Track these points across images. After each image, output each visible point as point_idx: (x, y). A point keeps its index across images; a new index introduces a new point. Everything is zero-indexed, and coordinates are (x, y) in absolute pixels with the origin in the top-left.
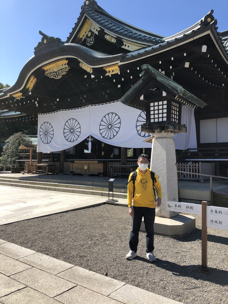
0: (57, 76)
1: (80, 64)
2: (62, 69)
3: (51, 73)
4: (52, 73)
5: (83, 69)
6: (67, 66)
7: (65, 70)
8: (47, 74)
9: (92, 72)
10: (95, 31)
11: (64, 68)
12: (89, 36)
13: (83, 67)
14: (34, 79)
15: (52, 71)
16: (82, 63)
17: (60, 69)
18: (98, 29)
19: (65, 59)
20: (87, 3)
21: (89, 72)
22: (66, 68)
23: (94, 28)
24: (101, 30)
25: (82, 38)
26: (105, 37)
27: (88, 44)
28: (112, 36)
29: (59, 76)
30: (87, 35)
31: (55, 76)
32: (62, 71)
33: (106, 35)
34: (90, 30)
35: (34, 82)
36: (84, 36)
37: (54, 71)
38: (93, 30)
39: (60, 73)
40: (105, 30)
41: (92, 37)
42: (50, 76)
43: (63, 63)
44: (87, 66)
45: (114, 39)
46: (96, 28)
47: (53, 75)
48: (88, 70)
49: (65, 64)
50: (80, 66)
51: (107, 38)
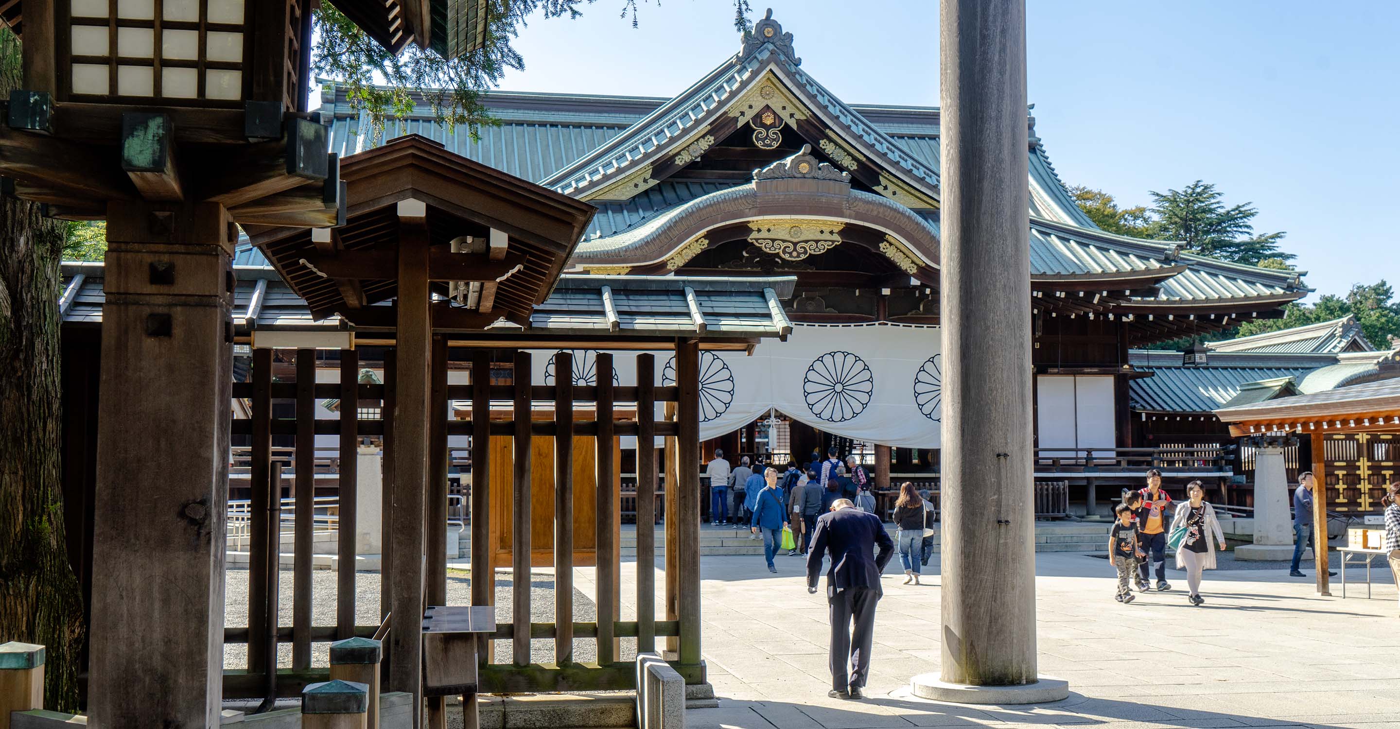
0: (795, 254)
1: (882, 245)
2: (817, 241)
3: (773, 240)
4: (776, 242)
5: (889, 259)
6: (837, 238)
8: (757, 240)
9: (914, 271)
10: (785, 115)
11: (826, 241)
12: (768, 123)
13: (890, 253)
14: (700, 241)
15: (781, 238)
16: (888, 244)
17: (810, 239)
18: (798, 116)
19: (847, 224)
20: (769, 32)
21: (906, 270)
22: (833, 242)
23: (784, 108)
24: (807, 121)
25: (736, 119)
26: (821, 146)
27: (759, 144)
28: (845, 150)
29: (803, 257)
30: (758, 117)
31: (788, 253)
32: (817, 247)
33: (825, 140)
34: (767, 107)
35: (697, 249)
36: (743, 114)
37: (787, 237)
38: (779, 112)
39: (810, 250)
40: (831, 129)
41: (776, 130)
42: (766, 248)
43: (824, 228)
44: (904, 254)
45: (852, 160)
46: (790, 109)
47: (782, 248)
48: (905, 265)
49: (831, 233)
50: (881, 249)
51: (829, 149)
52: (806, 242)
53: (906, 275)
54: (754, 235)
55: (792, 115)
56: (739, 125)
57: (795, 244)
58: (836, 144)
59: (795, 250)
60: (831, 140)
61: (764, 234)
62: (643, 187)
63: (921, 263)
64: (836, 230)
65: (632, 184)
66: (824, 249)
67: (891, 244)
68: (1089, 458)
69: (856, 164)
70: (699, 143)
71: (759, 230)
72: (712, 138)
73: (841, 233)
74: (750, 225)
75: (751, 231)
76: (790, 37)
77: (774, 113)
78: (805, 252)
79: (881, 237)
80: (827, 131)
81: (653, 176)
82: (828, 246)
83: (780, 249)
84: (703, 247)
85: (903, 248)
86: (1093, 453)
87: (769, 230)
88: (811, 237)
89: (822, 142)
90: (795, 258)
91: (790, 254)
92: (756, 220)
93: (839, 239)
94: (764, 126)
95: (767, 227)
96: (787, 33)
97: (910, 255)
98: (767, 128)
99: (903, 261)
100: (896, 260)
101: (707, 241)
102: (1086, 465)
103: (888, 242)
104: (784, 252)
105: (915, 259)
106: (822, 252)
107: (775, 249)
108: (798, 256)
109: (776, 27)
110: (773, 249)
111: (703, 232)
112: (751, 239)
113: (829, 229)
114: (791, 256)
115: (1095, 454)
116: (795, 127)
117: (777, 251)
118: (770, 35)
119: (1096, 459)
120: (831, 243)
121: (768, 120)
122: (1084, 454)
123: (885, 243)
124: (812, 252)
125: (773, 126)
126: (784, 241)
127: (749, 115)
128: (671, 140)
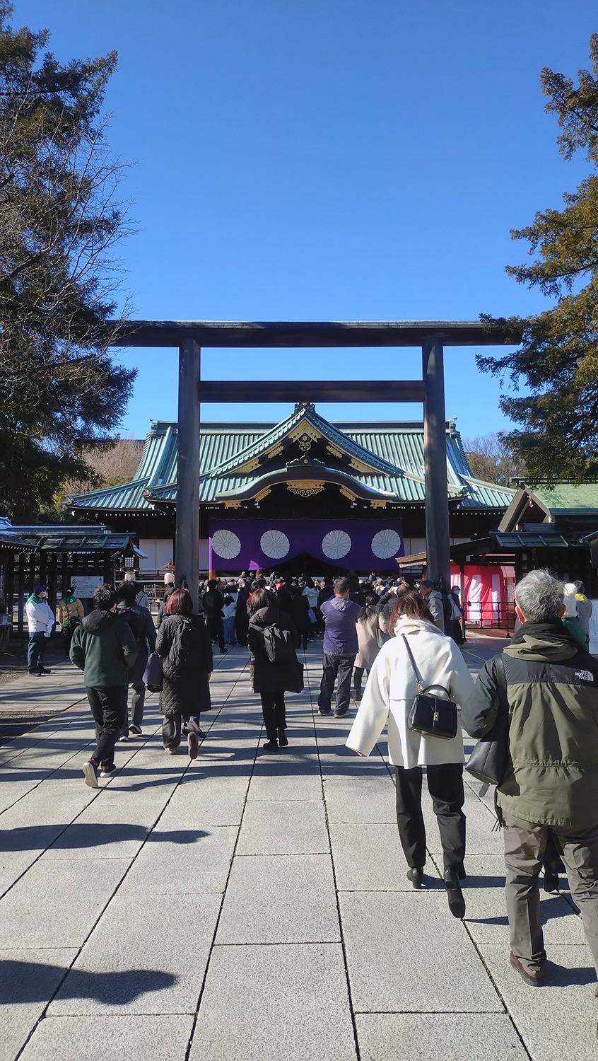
2: (314, 489)
4: (298, 490)
5: (343, 496)
8: (291, 490)
9: (354, 500)
10: (312, 437)
11: (318, 489)
13: (344, 493)
14: (268, 490)
15: (300, 488)
17: (312, 488)
18: (317, 437)
19: (326, 483)
21: (351, 500)
22: (321, 490)
23: (312, 434)
24: (321, 439)
25: (292, 439)
26: (327, 448)
27: (302, 449)
28: (337, 450)
29: (309, 495)
30: (301, 438)
32: (315, 492)
33: (329, 446)
34: (305, 434)
35: (267, 494)
36: (295, 437)
37: (303, 488)
38: (310, 436)
40: (330, 442)
41: (309, 443)
42: (294, 492)
43: (317, 484)
44: (350, 494)
46: (314, 435)
48: (350, 497)
49: (320, 486)
50: (341, 492)
51: (330, 449)
52: (310, 490)
53: (351, 502)
54: (289, 488)
55: (315, 437)
56: (294, 441)
57: (306, 491)
58: (333, 448)
60: (331, 446)
61: (293, 487)
62: (255, 467)
63: (356, 497)
64: (322, 485)
65: (251, 466)
67: (344, 490)
69: (341, 455)
70: (277, 450)
71: (291, 486)
72: (283, 447)
73: (324, 486)
74: (287, 484)
75: (288, 486)
76: (313, 405)
77: (308, 436)
78: (310, 493)
79: (340, 487)
81: (259, 463)
82: (319, 491)
84: (269, 493)
85: (349, 491)
87: (295, 486)
91: (304, 494)
92: (289, 482)
93: (323, 489)
94: (304, 441)
95: (294, 484)
97: (352, 494)
98: (305, 442)
100: (346, 496)
101: (272, 491)
104: (302, 493)
105: (354, 495)
106: (317, 493)
108: (307, 495)
110: (297, 492)
111: (269, 486)
112: (288, 490)
113: (319, 484)
116: (316, 441)
118: (305, 405)
121: (305, 438)
123: (341, 489)
124: (313, 493)
125: (307, 441)
126: (301, 490)
127: (298, 437)
128: (265, 449)
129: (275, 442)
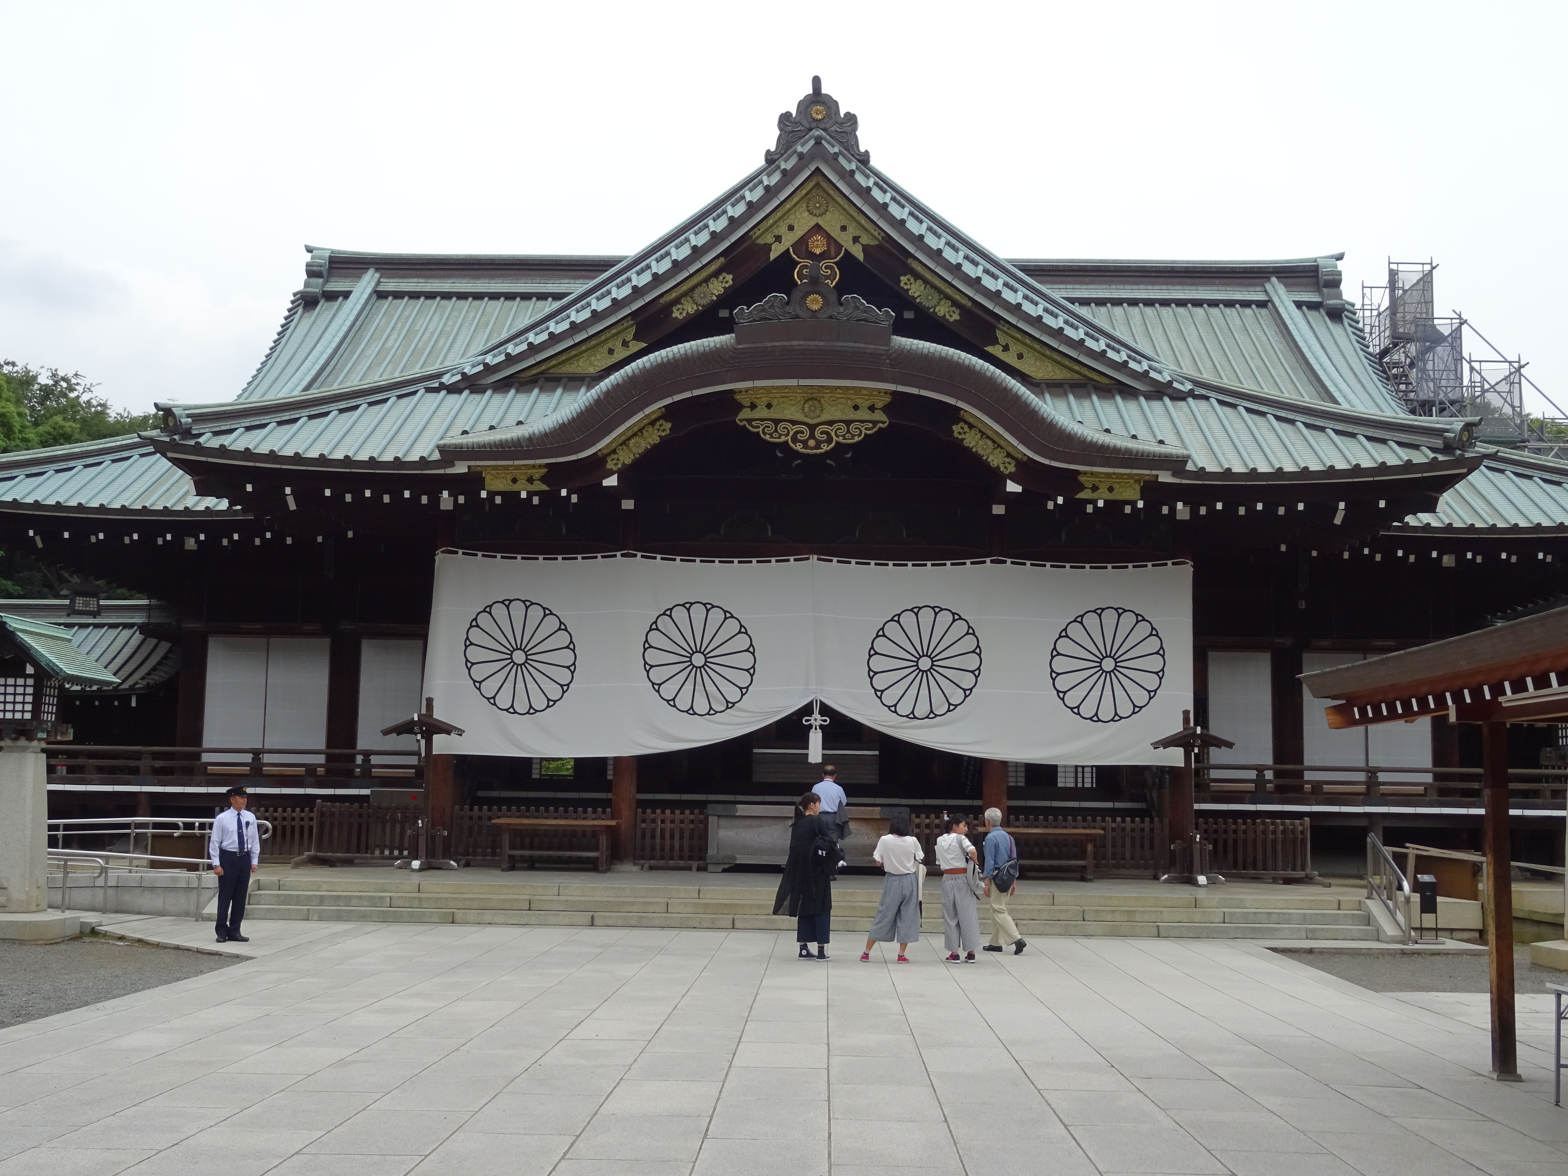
0: (812, 443)
1: (956, 428)
2: (848, 423)
3: (777, 422)
4: (782, 425)
5: (968, 450)
6: (880, 416)
7: (866, 429)
8: (749, 421)
9: (1012, 469)
10: (845, 240)
11: (862, 422)
12: (818, 251)
13: (971, 440)
14: (658, 424)
15: (789, 417)
16: (966, 427)
17: (836, 418)
18: (865, 240)
19: (894, 393)
20: (818, 113)
21: (998, 467)
22: (875, 423)
23: (844, 228)
24: (881, 246)
25: (768, 248)
26: (902, 284)
28: (940, 291)
29: (825, 448)
30: (801, 244)
31: (801, 441)
32: (848, 431)
33: (909, 276)
34: (817, 228)
35: (653, 437)
36: (778, 239)
37: (799, 417)
38: (835, 233)
39: (837, 436)
40: (916, 259)
41: (830, 262)
42: (765, 434)
43: (859, 401)
44: (994, 442)
45: (952, 306)
46: (852, 231)
47: (791, 433)
48: (996, 459)
49: (872, 408)
50: (956, 434)
51: (915, 289)
52: (831, 423)
53: (998, 476)
54: (745, 414)
55: (856, 240)
56: (773, 256)
57: (812, 428)
58: (926, 282)
59: (812, 436)
60: (917, 276)
61: (761, 412)
62: (621, 354)
63: (1020, 456)
64: (880, 405)
65: (605, 350)
66: (859, 435)
67: (971, 426)
68: (1372, 782)
69: (958, 311)
70: (710, 286)
71: (753, 406)
72: (729, 277)
73: (885, 409)
74: (738, 397)
75: (740, 407)
76: (851, 119)
77: (828, 237)
78: (829, 440)
79: (955, 415)
80: (910, 261)
82: (867, 430)
83: (787, 435)
84: (663, 434)
85: (989, 433)
86: (1379, 774)
87: (769, 406)
88: (838, 415)
89: (903, 279)
90: (812, 449)
91: (805, 443)
93: (884, 418)
94: (811, 256)
95: (765, 400)
96: (848, 114)
97: (1002, 443)
98: (817, 259)
99: (992, 453)
100: (981, 452)
101: (669, 425)
102: (1367, 793)
103: (966, 422)
104: (795, 440)
105: (1010, 450)
106: (856, 439)
107: (780, 435)
108: (818, 447)
109: (830, 104)
110: (775, 435)
112: (741, 420)
113: (868, 403)
114: (806, 446)
115: (1382, 777)
116: (861, 257)
117: (783, 439)
118: (820, 117)
119: (1384, 784)
120: (871, 425)
121: (818, 246)
122: (1361, 777)
123: (961, 424)
124: (841, 439)
125: (823, 256)
126: (794, 423)
127: (789, 240)
128: (657, 279)
129: (697, 252)
